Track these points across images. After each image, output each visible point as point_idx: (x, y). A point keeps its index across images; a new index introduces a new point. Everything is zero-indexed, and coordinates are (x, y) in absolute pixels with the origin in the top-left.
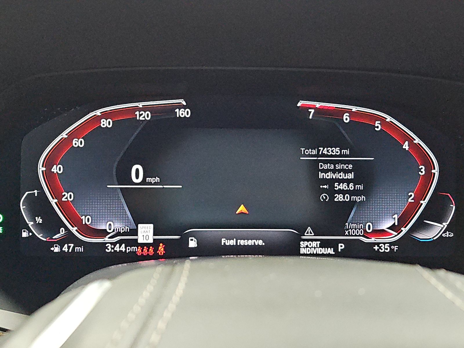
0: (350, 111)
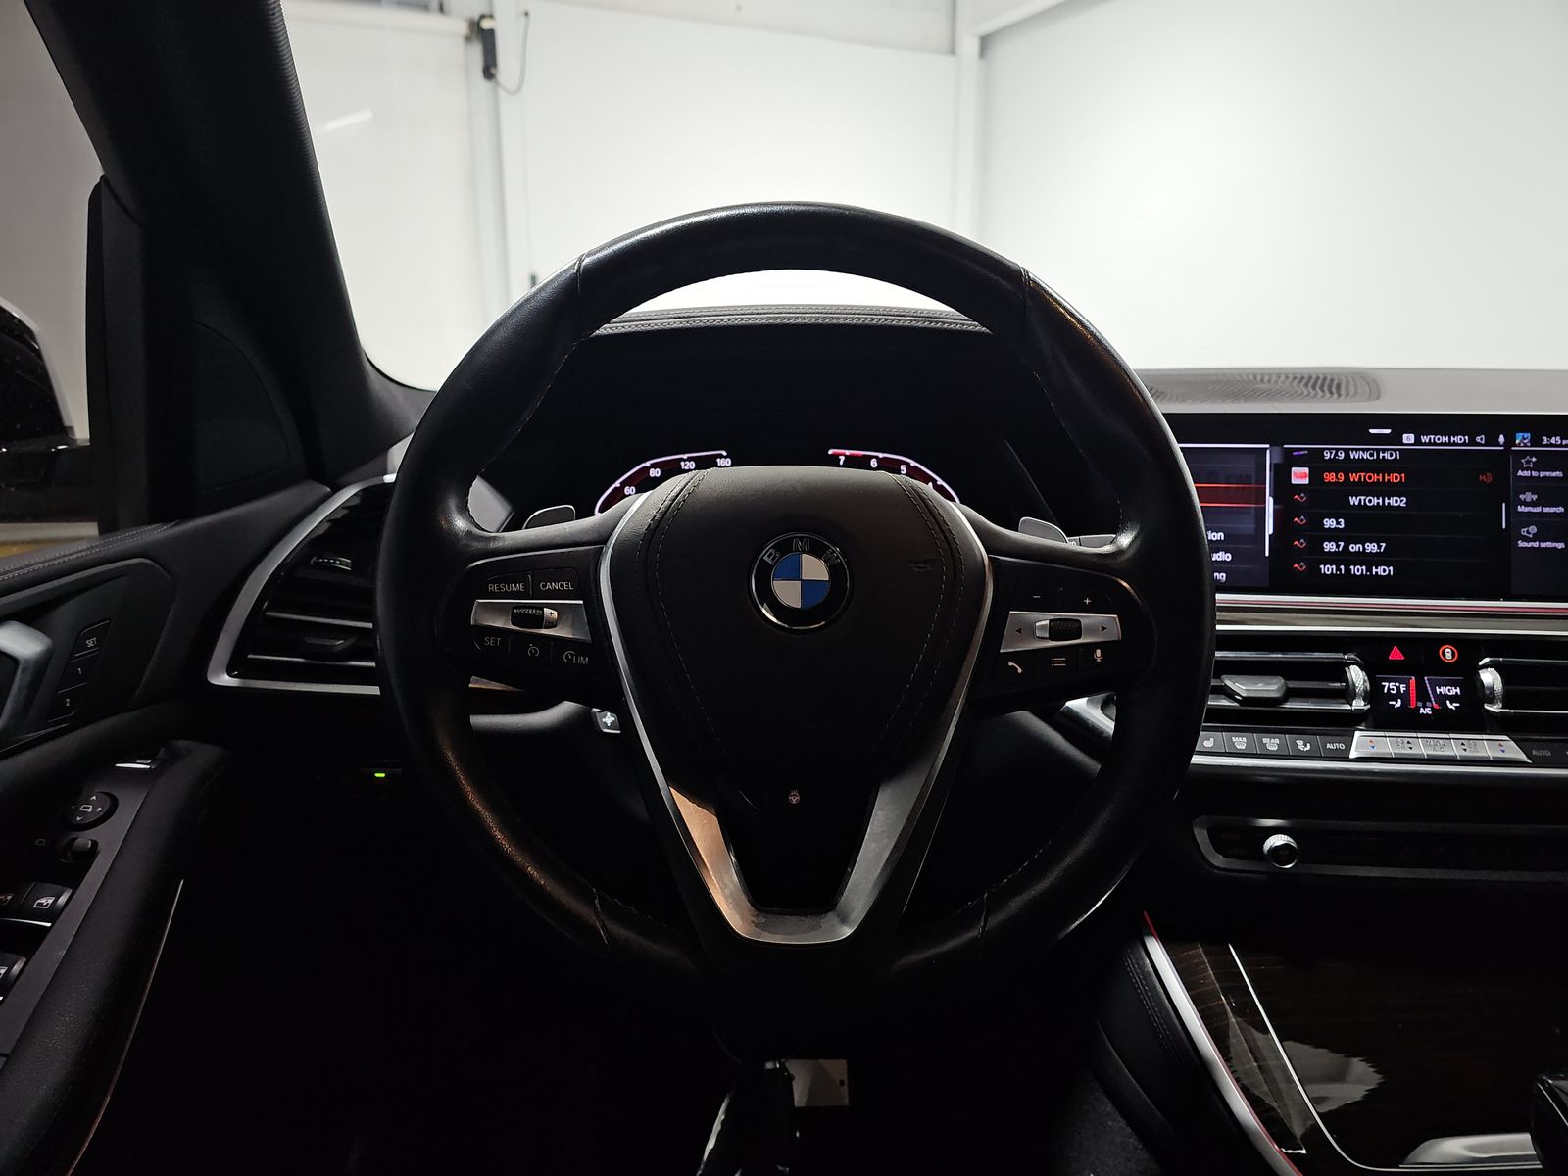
0: (876, 457)
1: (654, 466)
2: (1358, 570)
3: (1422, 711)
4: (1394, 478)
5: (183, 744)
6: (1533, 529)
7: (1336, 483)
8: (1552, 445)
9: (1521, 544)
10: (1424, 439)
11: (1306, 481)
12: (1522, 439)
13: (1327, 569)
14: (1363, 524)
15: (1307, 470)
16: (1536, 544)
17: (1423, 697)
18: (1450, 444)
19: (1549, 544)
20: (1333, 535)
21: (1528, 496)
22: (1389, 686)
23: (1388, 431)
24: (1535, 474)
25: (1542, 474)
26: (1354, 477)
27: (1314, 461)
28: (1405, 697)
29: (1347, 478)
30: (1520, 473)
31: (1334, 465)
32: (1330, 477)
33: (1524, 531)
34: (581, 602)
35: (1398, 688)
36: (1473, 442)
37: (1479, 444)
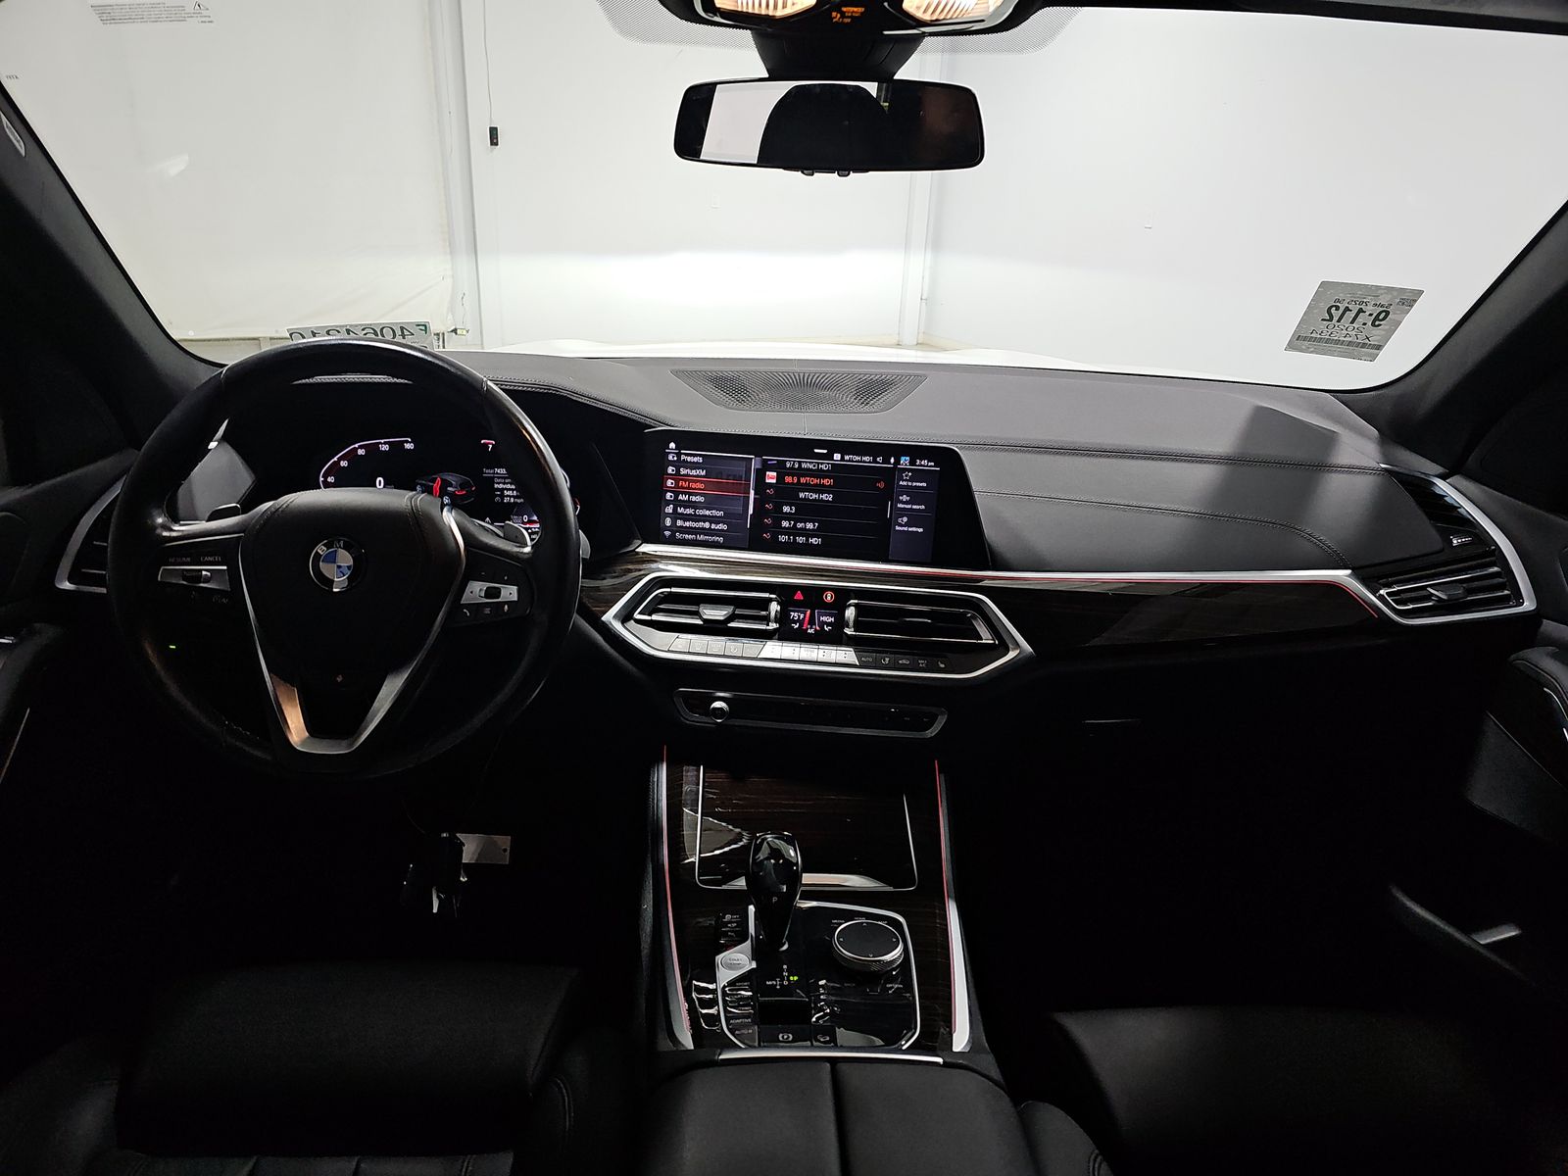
1: (361, 447)
2: (801, 540)
3: (809, 631)
4: (826, 482)
5: (37, 625)
6: (905, 519)
7: (792, 484)
8: (921, 465)
9: (897, 528)
10: (847, 458)
11: (774, 481)
12: (905, 461)
13: (783, 538)
14: (806, 510)
15: (775, 474)
16: (906, 529)
17: (812, 622)
18: (861, 462)
19: (914, 529)
20: (788, 517)
21: (905, 498)
22: (794, 615)
23: (825, 451)
24: (910, 484)
25: (914, 484)
26: (803, 480)
27: (780, 468)
28: (801, 622)
29: (799, 480)
30: (901, 483)
31: (792, 472)
32: (788, 479)
33: (900, 520)
34: (225, 568)
35: (799, 616)
36: (875, 461)
37: (879, 463)
